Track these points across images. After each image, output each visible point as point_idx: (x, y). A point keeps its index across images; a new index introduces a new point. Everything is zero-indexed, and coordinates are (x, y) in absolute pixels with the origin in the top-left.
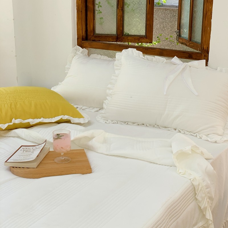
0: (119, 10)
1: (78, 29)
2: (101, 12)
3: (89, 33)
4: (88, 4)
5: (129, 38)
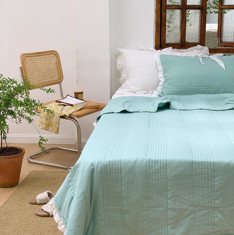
0: (184, 24)
1: (156, 40)
2: (170, 27)
3: (162, 43)
4: (162, 21)
5: (190, 45)
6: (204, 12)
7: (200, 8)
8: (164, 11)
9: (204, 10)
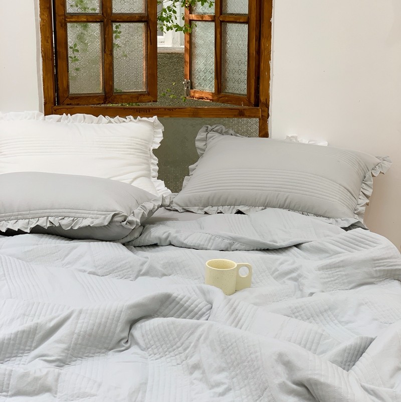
0: (107, 55)
2: (77, 60)
3: (60, 94)
4: (57, 48)
5: (123, 97)
6: (151, 28)
7: (143, 20)
8: (62, 26)
9: (151, 25)
